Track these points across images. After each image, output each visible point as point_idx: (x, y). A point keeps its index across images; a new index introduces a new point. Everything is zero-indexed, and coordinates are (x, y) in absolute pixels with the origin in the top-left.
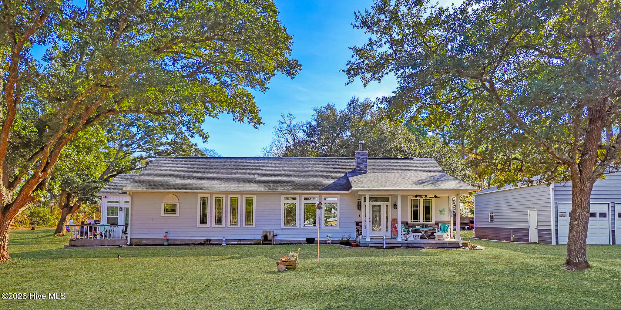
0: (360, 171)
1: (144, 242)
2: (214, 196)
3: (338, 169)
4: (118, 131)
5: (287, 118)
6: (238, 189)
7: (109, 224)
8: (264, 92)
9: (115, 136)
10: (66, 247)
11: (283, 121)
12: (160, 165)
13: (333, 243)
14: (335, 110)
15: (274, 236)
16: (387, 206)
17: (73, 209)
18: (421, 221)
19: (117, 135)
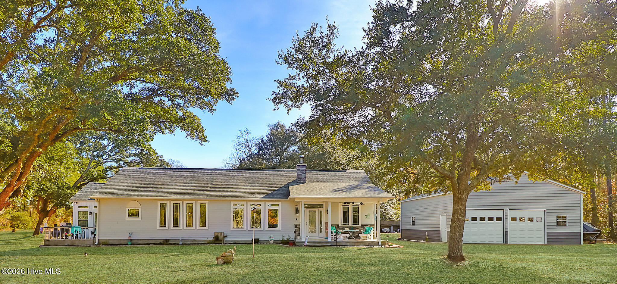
0: (300, 181)
1: (111, 242)
2: (172, 203)
3: (281, 179)
4: (91, 143)
5: (244, 133)
6: (193, 196)
7: (80, 227)
8: (213, 113)
9: (87, 148)
10: (41, 246)
11: (241, 135)
12: (125, 175)
13: (275, 242)
14: (284, 127)
15: (225, 237)
16: (321, 212)
17: (50, 214)
18: (350, 224)
19: (89, 147)
